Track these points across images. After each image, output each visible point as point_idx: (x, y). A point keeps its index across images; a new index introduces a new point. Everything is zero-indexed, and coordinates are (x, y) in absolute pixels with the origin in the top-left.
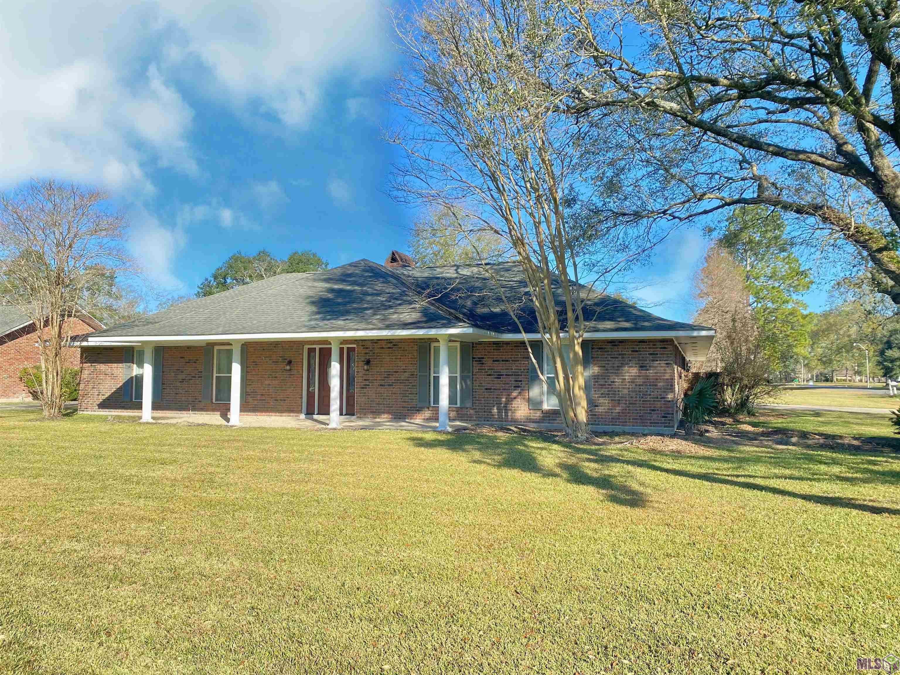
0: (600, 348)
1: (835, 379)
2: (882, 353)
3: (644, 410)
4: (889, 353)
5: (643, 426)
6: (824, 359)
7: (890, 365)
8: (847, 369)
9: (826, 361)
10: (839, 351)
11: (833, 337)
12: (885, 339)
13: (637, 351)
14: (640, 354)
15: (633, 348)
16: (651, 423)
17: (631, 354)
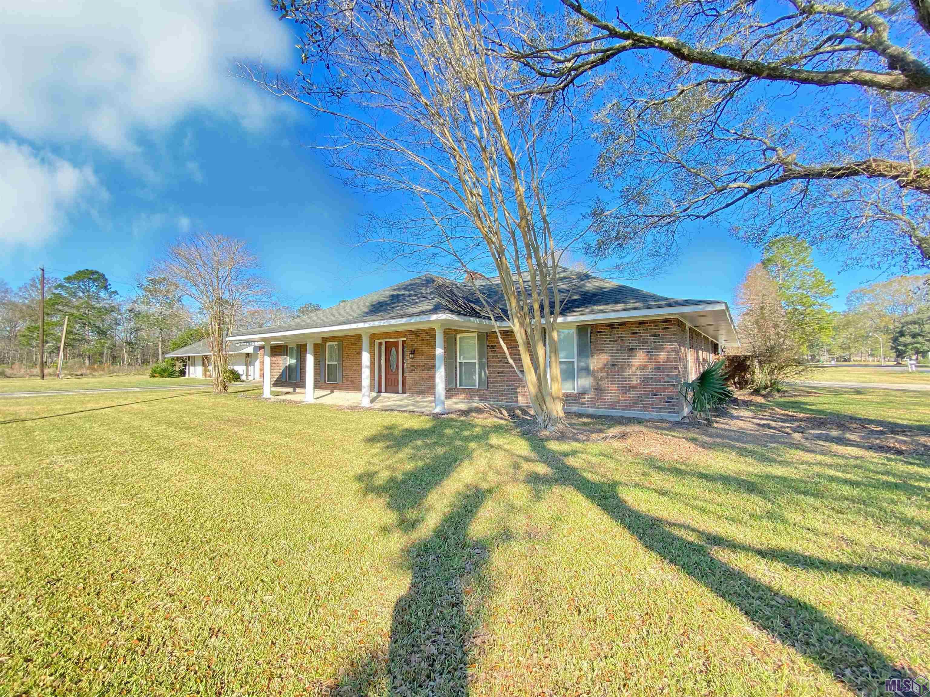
0: (599, 332)
1: (852, 359)
2: (895, 340)
3: (645, 394)
4: (902, 339)
5: (645, 411)
6: (844, 346)
7: (903, 349)
8: (862, 353)
9: (845, 347)
10: (856, 340)
11: (852, 330)
12: (898, 330)
13: (636, 333)
14: (641, 336)
15: (632, 330)
16: (653, 408)
17: (631, 337)
